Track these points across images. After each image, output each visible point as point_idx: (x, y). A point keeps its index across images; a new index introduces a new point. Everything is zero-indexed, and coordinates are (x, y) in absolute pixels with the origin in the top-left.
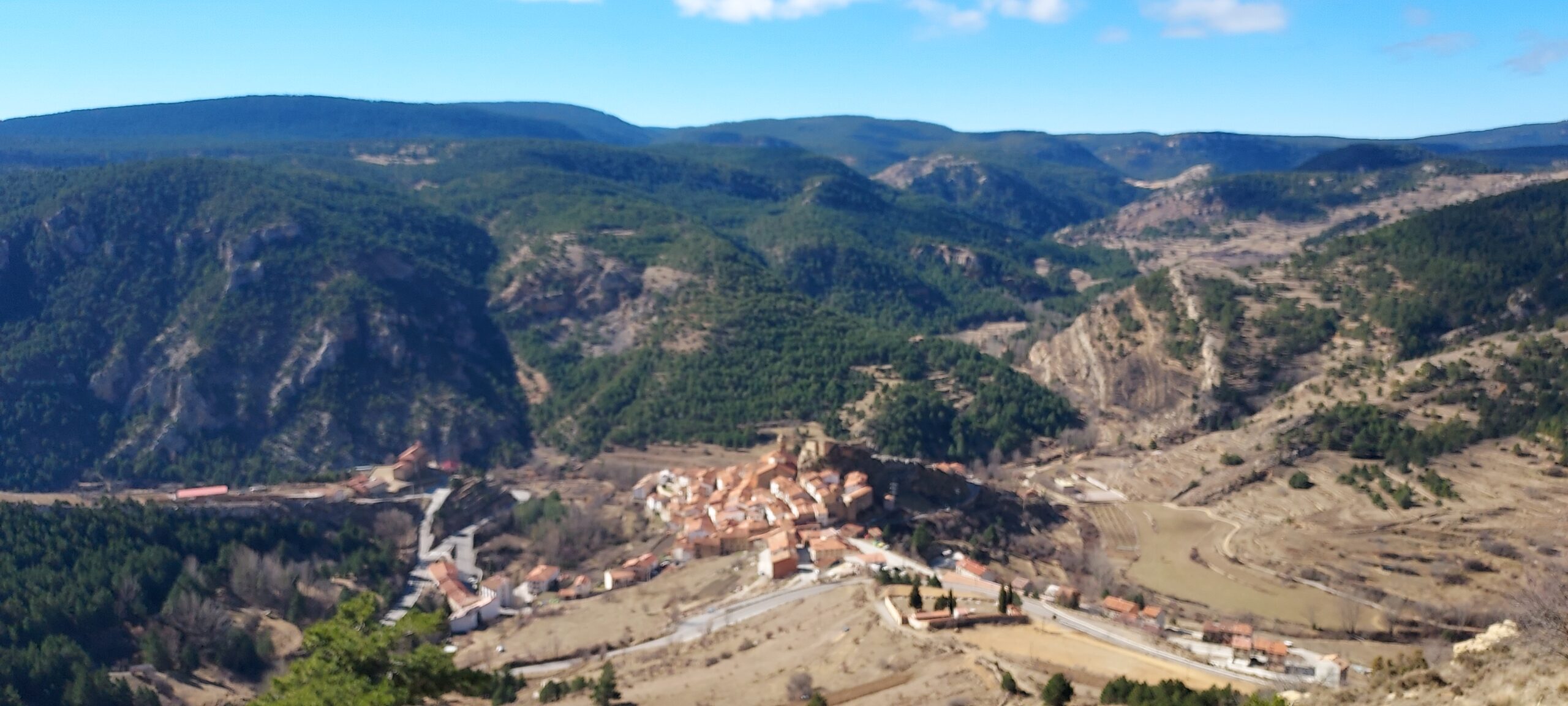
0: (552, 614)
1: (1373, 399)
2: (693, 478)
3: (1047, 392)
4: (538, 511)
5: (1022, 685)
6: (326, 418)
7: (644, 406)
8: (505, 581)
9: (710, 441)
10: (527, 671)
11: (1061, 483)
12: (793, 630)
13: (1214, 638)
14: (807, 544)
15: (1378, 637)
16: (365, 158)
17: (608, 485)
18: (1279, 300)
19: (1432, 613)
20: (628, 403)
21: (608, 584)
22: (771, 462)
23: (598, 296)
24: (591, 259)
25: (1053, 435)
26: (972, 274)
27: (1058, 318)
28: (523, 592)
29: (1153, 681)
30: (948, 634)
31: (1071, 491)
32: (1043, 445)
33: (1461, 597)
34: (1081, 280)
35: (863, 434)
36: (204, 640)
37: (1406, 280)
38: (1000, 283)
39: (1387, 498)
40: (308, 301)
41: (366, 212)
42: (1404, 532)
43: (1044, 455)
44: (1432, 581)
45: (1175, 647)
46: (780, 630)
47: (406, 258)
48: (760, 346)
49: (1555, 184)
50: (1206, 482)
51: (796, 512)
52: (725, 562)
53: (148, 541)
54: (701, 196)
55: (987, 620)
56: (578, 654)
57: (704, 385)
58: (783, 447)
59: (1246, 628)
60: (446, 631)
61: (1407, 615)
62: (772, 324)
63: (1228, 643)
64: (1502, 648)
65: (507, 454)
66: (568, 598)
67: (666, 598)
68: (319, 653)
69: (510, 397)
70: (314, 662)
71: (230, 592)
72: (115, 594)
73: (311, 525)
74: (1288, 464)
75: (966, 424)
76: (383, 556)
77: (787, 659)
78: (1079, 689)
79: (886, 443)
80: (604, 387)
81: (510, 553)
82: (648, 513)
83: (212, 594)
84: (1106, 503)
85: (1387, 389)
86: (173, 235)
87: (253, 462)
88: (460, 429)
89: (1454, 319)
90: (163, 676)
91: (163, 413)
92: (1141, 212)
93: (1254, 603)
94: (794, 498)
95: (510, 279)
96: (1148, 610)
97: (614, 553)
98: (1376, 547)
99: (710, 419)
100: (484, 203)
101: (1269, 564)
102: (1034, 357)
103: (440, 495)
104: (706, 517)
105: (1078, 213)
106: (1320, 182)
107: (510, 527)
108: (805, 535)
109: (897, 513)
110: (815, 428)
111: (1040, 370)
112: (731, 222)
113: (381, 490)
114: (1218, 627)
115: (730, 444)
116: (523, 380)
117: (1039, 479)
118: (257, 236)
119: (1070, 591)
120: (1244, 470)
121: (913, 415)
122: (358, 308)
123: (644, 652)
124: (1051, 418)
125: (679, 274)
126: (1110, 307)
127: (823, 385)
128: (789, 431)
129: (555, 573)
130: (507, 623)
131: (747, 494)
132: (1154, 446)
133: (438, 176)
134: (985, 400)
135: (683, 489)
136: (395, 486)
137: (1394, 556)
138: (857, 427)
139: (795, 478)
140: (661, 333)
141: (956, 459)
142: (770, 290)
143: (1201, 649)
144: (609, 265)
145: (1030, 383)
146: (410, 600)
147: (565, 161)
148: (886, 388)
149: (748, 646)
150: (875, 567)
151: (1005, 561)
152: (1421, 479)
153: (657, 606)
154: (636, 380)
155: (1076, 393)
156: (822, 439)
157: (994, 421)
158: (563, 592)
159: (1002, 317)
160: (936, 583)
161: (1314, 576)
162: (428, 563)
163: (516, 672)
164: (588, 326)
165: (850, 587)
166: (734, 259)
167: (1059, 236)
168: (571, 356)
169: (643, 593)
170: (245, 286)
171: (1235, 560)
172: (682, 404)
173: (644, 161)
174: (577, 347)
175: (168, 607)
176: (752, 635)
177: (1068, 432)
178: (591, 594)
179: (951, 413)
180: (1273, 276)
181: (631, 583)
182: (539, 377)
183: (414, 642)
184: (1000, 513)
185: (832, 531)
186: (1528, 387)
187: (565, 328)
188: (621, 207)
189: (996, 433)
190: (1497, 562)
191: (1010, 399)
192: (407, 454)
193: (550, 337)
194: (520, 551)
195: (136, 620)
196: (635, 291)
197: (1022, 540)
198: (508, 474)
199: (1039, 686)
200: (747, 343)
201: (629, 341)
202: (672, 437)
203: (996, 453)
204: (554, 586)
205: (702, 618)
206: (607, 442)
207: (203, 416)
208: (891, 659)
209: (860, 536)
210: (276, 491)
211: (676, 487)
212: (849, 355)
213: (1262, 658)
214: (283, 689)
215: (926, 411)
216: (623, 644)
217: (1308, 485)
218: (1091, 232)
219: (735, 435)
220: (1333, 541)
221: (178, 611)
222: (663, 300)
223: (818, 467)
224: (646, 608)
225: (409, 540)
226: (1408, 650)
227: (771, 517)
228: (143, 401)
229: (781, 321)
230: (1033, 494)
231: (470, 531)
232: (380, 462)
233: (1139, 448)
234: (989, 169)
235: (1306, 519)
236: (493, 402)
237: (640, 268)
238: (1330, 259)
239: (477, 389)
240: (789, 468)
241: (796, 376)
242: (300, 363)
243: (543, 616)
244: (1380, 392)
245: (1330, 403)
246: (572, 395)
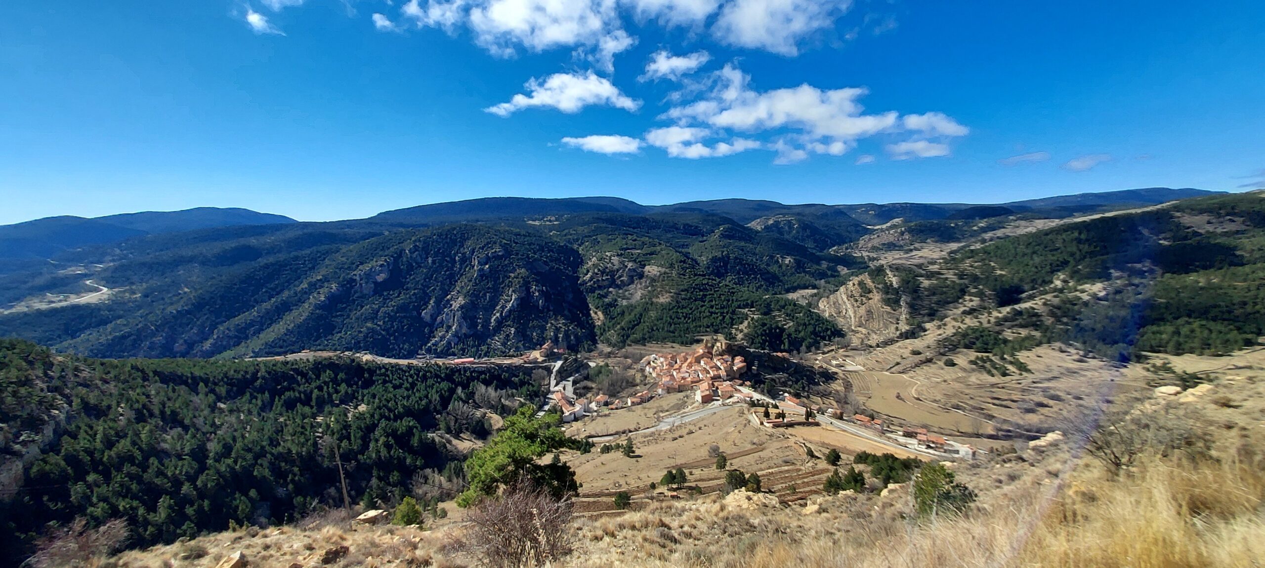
0: (606, 415)
1: (986, 325)
2: (666, 358)
3: (827, 321)
4: (599, 371)
5: (816, 454)
6: (513, 330)
7: (644, 326)
8: (586, 401)
9: (674, 342)
10: (595, 440)
11: (834, 362)
12: (711, 426)
13: (908, 435)
14: (717, 388)
15: (991, 437)
16: (530, 222)
17: (629, 361)
18: (938, 279)
19: (1019, 426)
20: (638, 324)
21: (629, 404)
22: (701, 351)
23: (624, 278)
24: (622, 263)
25: (830, 340)
26: (792, 267)
27: (832, 287)
28: (593, 406)
29: (879, 454)
30: (782, 430)
31: (839, 366)
32: (825, 345)
33: (1033, 419)
34: (843, 270)
35: (742, 339)
36: (464, 422)
37: (1001, 269)
38: (805, 272)
39: (994, 371)
40: (507, 282)
41: (530, 244)
42: (1003, 388)
43: (826, 350)
44: (1018, 411)
45: (889, 438)
46: (705, 425)
47: (545, 263)
48: (695, 300)
49: (1076, 223)
50: (903, 362)
51: (712, 374)
52: (681, 395)
53: (443, 380)
54: (669, 235)
55: (799, 424)
56: (617, 433)
57: (671, 317)
58: (706, 345)
59: (924, 431)
60: (562, 422)
61: (1005, 427)
62: (701, 290)
63: (915, 437)
64: (1055, 445)
65: (586, 346)
66: (612, 409)
67: (654, 410)
68: (510, 429)
69: (588, 322)
70: (508, 433)
71: (474, 401)
72: (430, 402)
73: (507, 375)
74: (943, 354)
75: (789, 335)
76: (535, 389)
77: (707, 438)
78: (842, 456)
79: (752, 343)
80: (627, 318)
81: (588, 389)
82: (647, 373)
83: (468, 403)
84: (855, 372)
85: (993, 320)
86: (455, 254)
87: (485, 348)
88: (567, 335)
89: (1026, 287)
90: (448, 436)
91: (450, 327)
92: (870, 239)
93: (929, 420)
94: (711, 368)
95: (588, 271)
96: (876, 421)
97: (632, 390)
98: (989, 394)
99: (673, 332)
100: (577, 240)
101: (935, 401)
102: (821, 305)
103: (559, 364)
104: (672, 375)
105: (840, 240)
106: (956, 225)
107: (587, 378)
108: (716, 384)
109: (758, 375)
110: (720, 337)
111: (824, 311)
112: (683, 246)
113: (535, 361)
114: (911, 430)
115: (682, 344)
116: (593, 315)
117: (824, 360)
118: (487, 255)
119: (838, 412)
120: (922, 357)
121: (765, 331)
122: (526, 285)
123: (645, 433)
124: (829, 333)
125: (660, 269)
126: (856, 283)
127: (724, 317)
128: (709, 338)
129: (606, 398)
130: (586, 418)
131: (690, 366)
132: (878, 346)
133: (559, 228)
134: (798, 324)
135: (662, 363)
136: (540, 359)
137: (998, 399)
138: (740, 336)
139: (712, 359)
140: (653, 294)
141: (785, 351)
142: (700, 275)
143: (902, 440)
144: (630, 265)
145: (819, 317)
146: (546, 408)
147: (610, 221)
148: (753, 319)
149: (691, 432)
150: (748, 399)
151: (808, 397)
152: (1011, 363)
153: (650, 414)
154: (641, 315)
155: (841, 322)
156: (724, 341)
157: (802, 334)
158: (610, 407)
159: (806, 287)
160: (776, 407)
161: (957, 407)
162: (554, 392)
163: (590, 440)
164: (621, 291)
165: (737, 408)
166: (684, 262)
167: (832, 251)
168: (613, 304)
169: (645, 408)
170: (482, 275)
171: (918, 399)
172: (661, 325)
173: (645, 220)
174: (616, 300)
175: (450, 407)
176: (692, 428)
177: (837, 339)
178: (622, 408)
179: (782, 330)
180: (934, 268)
181: (639, 404)
182: (600, 313)
183: (549, 426)
184: (805, 376)
185: (728, 382)
186: (1065, 320)
187: (611, 292)
188: (635, 240)
189: (803, 340)
190: (1051, 402)
191: (810, 324)
192: (545, 346)
193: (605, 296)
194: (592, 388)
195: (439, 413)
196: (641, 276)
197: (816, 388)
198: (587, 355)
199: (824, 454)
200: (690, 298)
201: (639, 298)
202: (657, 340)
203: (803, 348)
204: (606, 404)
205: (671, 420)
206: (628, 342)
207: (464, 330)
208: (755, 440)
209: (741, 385)
210: (493, 360)
211: (658, 362)
212: (736, 304)
213: (932, 445)
214: (496, 444)
215: (770, 329)
216: (636, 430)
217: (954, 365)
218: (847, 249)
219: (684, 339)
220: (967, 391)
221: (454, 409)
222: (653, 280)
223: (721, 354)
224: (646, 415)
225: (546, 383)
226: (1007, 444)
227: (701, 376)
228: (442, 322)
229: (706, 289)
230: (821, 367)
231: (571, 379)
232: (534, 349)
233: (871, 347)
234: (799, 221)
235: (953, 380)
236: (580, 325)
237: (645, 265)
238: (962, 260)
239: (573, 318)
240: (709, 354)
241: (712, 313)
242: (503, 307)
243: (601, 416)
244: (989, 322)
245: (963, 326)
246: (613, 321)
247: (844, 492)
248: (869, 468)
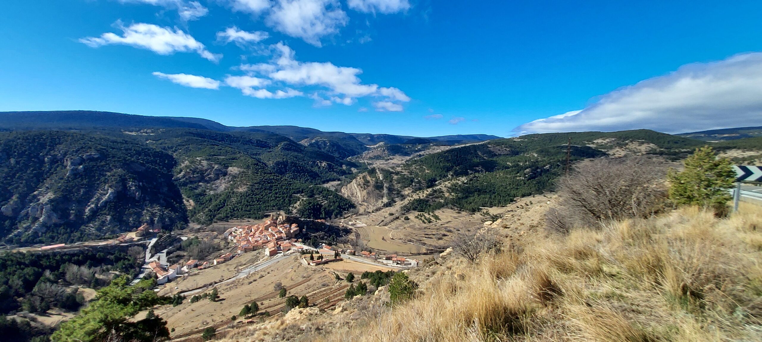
0: (195, 274)
1: (422, 198)
2: (244, 229)
3: (346, 199)
4: (190, 243)
5: (341, 277)
6: (109, 218)
7: (228, 208)
8: (178, 266)
9: (250, 218)
10: (186, 294)
11: (350, 223)
12: (276, 270)
13: (388, 259)
14: (280, 245)
15: (425, 254)
16: (127, 132)
17: (215, 233)
18: (401, 175)
19: (436, 247)
20: (222, 207)
21: (215, 263)
22: (269, 223)
23: (212, 176)
24: (210, 165)
25: (348, 210)
26: (326, 168)
27: (349, 180)
28: (185, 269)
29: (374, 271)
30: (321, 266)
31: (352, 225)
32: (345, 213)
33: (441, 243)
34: (354, 170)
35: (296, 213)
36: (52, 299)
37: (428, 170)
38: (333, 171)
39: (426, 221)
40: (103, 179)
41: (127, 150)
42: (429, 229)
43: (346, 216)
44: (435, 239)
45: (379, 262)
46: (272, 271)
47: (142, 164)
48: (265, 189)
49: (456, 148)
50: (385, 220)
51: (276, 236)
52: (254, 253)
53: (27, 266)
54: (246, 147)
55: (331, 261)
56: (205, 286)
57: (247, 201)
58: (273, 218)
59: (395, 255)
60: (156, 284)
61: (430, 248)
62: (269, 183)
63: (391, 259)
64: (449, 254)
65: (179, 226)
66: (201, 269)
67: (235, 266)
68: (103, 298)
69: (181, 208)
70: (100, 302)
71: (65, 280)
72: (10, 287)
73: (102, 254)
74: (404, 214)
75: (325, 209)
76: (130, 262)
77: (274, 279)
78: (355, 276)
79: (303, 215)
80: (214, 203)
81: (180, 257)
82: (229, 240)
83: (57, 282)
84: (362, 227)
85: (425, 195)
86: (44, 157)
87: (78, 234)
88: (162, 218)
89: (438, 179)
90: (33, 315)
91: (36, 219)
92: (368, 153)
93: (398, 249)
94: (276, 232)
95: (181, 171)
96: (372, 253)
97: (217, 253)
98: (424, 233)
99: (249, 211)
100: (172, 148)
101: (400, 239)
102: (343, 190)
103: (154, 241)
104: (249, 240)
105: (353, 153)
106: (409, 147)
107: (180, 249)
108: (279, 243)
109: (307, 234)
110: (282, 212)
111: (344, 194)
112: (256, 154)
113: (131, 240)
114: (389, 256)
115: (256, 218)
116: (185, 202)
117: (344, 222)
118: (81, 157)
119: (353, 251)
120: (394, 217)
121: (310, 207)
122: (123, 181)
123: (227, 283)
124: (347, 206)
125: (239, 169)
126: (361, 177)
127: (285, 200)
128: (274, 213)
129: (196, 262)
130: (179, 279)
131: (261, 232)
132: (373, 212)
133: (155, 139)
134: (330, 202)
135: (241, 232)
136: (136, 239)
137: (427, 234)
138: (295, 211)
139: (276, 227)
140: (233, 187)
141: (322, 218)
142: (268, 173)
143: (385, 262)
144: (216, 167)
145: (342, 197)
146: (141, 276)
147: (199, 135)
148: (303, 200)
149: (262, 277)
150: (300, 250)
151: (336, 245)
152: (432, 216)
153: (232, 268)
154: (225, 201)
155: (353, 199)
156: (284, 215)
157: (332, 207)
158: (199, 267)
159: (334, 180)
160: (318, 252)
161: (410, 241)
162: (149, 263)
163: (182, 295)
164: (209, 185)
165: (293, 257)
166: (257, 164)
167: (348, 159)
168: (203, 194)
169: (227, 265)
170: (75, 174)
171: (392, 239)
172: (241, 207)
173: (228, 136)
174: (205, 191)
175: (36, 289)
176: (263, 273)
177: (352, 209)
178: (209, 267)
179: (322, 206)
180: (399, 169)
181: (223, 262)
182: (191, 201)
183: (143, 289)
184: (334, 232)
185: (287, 241)
187: (201, 186)
188: (221, 149)
189: (333, 211)
190: (448, 234)
191: (336, 202)
192: (141, 228)
193: (196, 189)
194: (184, 256)
195: (20, 295)
196: (225, 174)
197: (340, 239)
198: (179, 232)
199: (345, 277)
200: (262, 188)
201: (223, 189)
202: (237, 217)
203: (333, 216)
204: (196, 266)
205: (247, 270)
206: (215, 220)
207: (55, 219)
208: (305, 275)
209: (296, 242)
210: (86, 244)
211: (238, 232)
212: (292, 191)
213: (399, 262)
214: (86, 313)
215: (314, 206)
216: (220, 281)
217: (408, 219)
218: (356, 158)
219: (257, 216)
220: (414, 232)
221: (40, 290)
222: (234, 177)
223: (283, 223)
224: (228, 269)
225: (141, 256)
226: (430, 256)
227: (269, 238)
228: (27, 216)
229: (272, 182)
230: (343, 226)
231: (165, 251)
232: (130, 231)
233: (369, 213)
234: (330, 141)
235: (408, 227)
236: (174, 210)
237: (227, 167)
238: (411, 165)
239: (167, 205)
240: (274, 224)
241: (276, 197)
242: (98, 199)
243: (192, 276)
244: (423, 196)
245: (412, 199)
246: (203, 206)
247: (356, 297)
248: (369, 280)
